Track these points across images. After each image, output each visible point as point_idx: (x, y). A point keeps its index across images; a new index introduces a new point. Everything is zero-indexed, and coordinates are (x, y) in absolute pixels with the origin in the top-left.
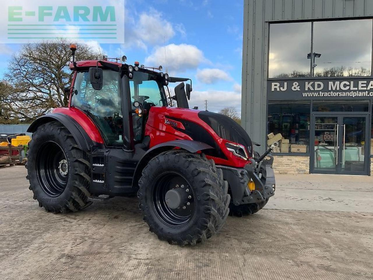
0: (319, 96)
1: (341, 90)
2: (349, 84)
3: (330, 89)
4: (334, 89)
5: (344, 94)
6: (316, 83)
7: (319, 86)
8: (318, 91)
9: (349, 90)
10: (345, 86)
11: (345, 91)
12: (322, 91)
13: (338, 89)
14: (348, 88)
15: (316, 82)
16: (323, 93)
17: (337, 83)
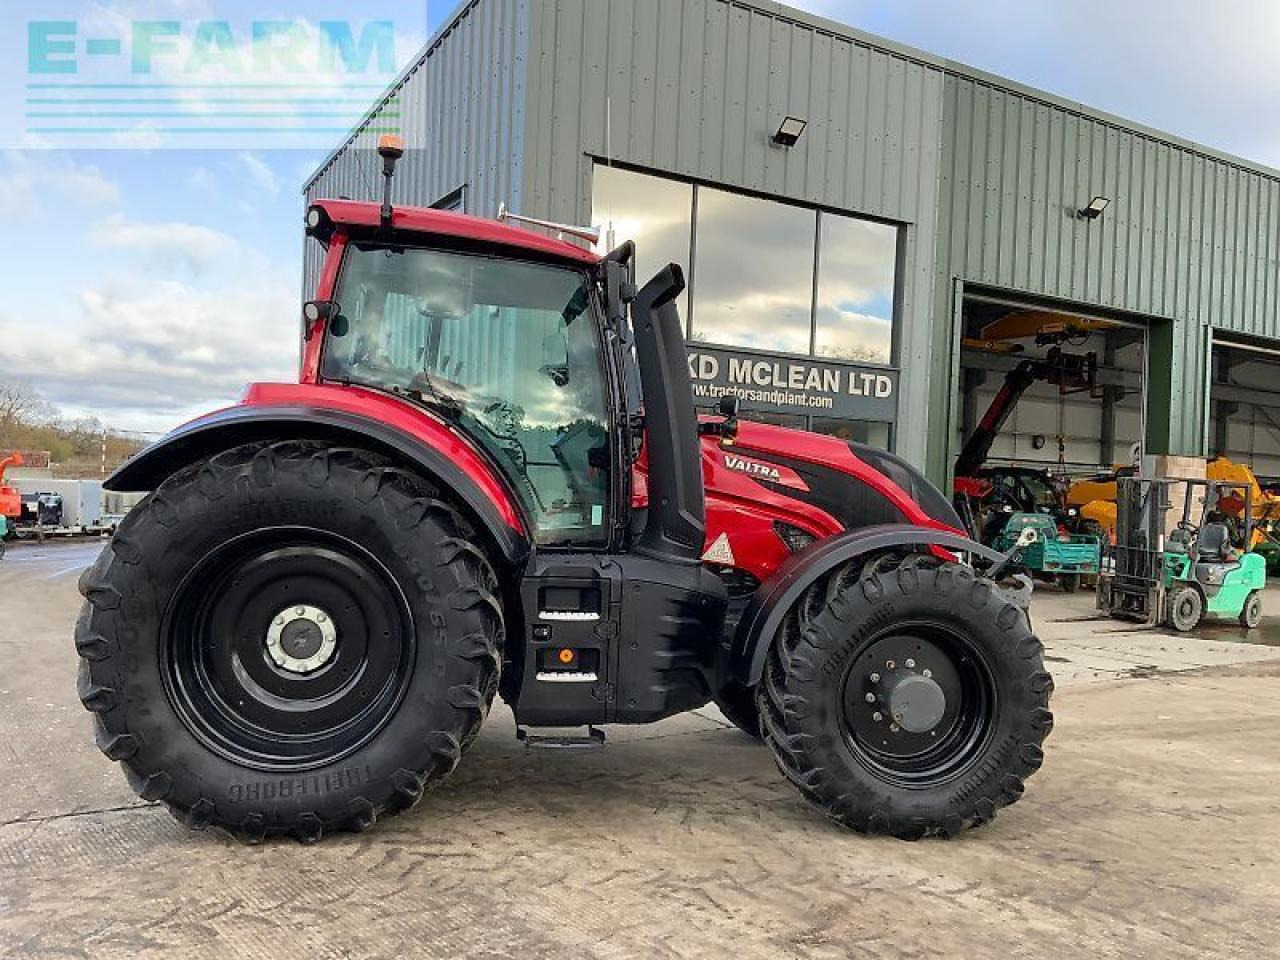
0: (707, 394)
1: (754, 386)
2: (770, 370)
3: (732, 379)
4: (740, 380)
5: (762, 396)
6: (704, 359)
7: (709, 367)
8: (707, 382)
9: (770, 388)
10: (763, 373)
11: (763, 388)
12: (716, 381)
13: (748, 381)
14: (768, 379)
15: (702, 357)
16: (716, 389)
17: (747, 364)
